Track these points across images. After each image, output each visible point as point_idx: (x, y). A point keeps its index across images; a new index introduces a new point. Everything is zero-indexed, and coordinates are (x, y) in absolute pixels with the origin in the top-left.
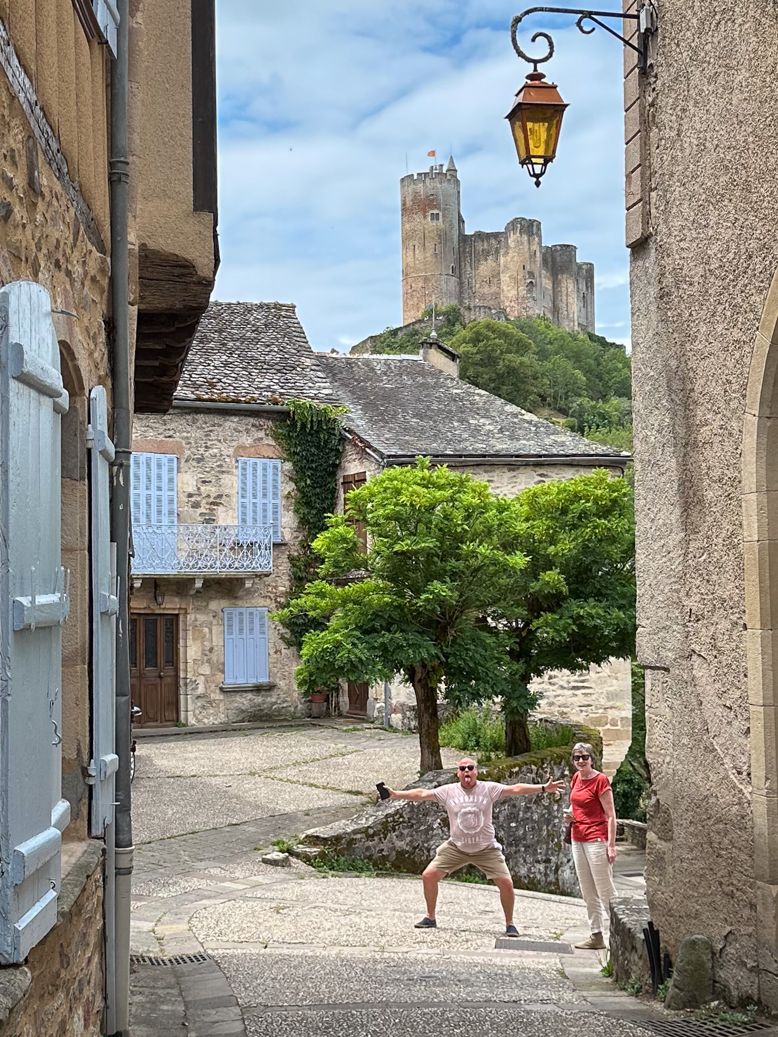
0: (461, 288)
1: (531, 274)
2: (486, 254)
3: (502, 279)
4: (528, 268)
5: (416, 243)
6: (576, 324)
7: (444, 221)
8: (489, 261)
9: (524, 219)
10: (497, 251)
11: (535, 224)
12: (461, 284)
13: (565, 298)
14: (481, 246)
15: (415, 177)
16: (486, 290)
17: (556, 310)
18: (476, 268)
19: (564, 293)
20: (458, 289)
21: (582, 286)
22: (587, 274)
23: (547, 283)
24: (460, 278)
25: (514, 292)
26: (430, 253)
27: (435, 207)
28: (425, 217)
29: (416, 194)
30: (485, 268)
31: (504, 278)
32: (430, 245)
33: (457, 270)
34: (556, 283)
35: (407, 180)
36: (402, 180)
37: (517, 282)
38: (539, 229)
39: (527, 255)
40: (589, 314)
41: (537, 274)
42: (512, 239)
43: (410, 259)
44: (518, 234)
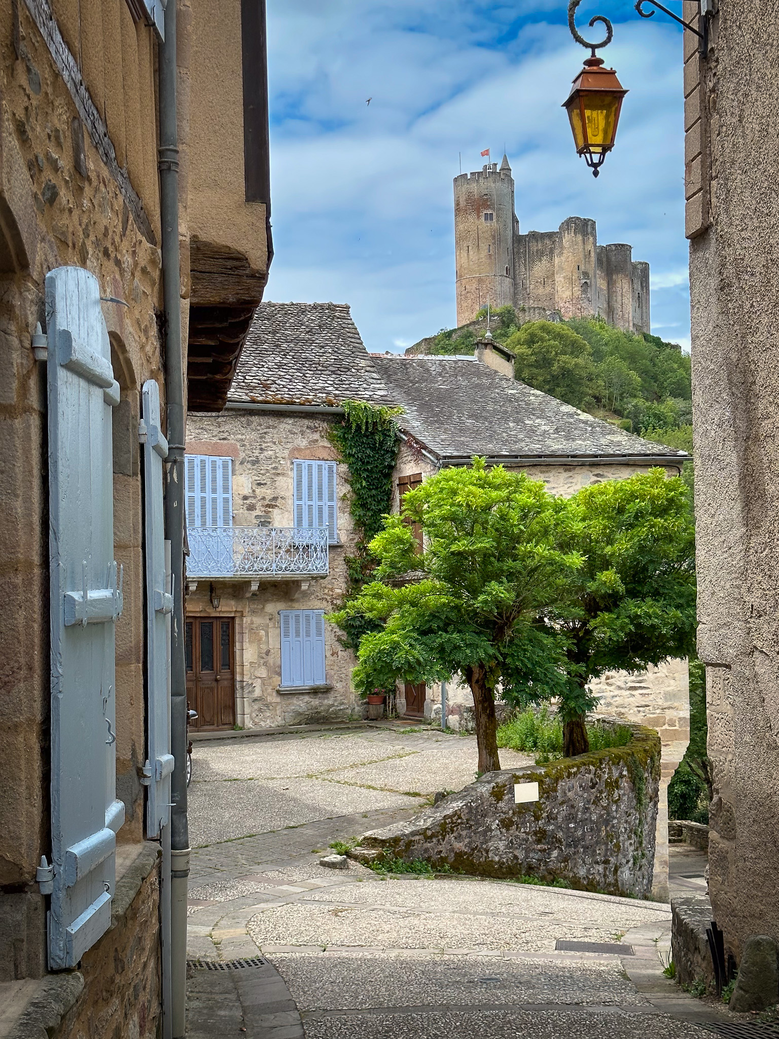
0: (515, 289)
1: (586, 274)
2: (540, 254)
3: (557, 280)
4: (582, 268)
5: (470, 244)
6: (631, 324)
7: (497, 221)
8: (544, 262)
9: (578, 218)
10: (552, 251)
11: (590, 223)
12: (515, 285)
13: (619, 298)
14: (535, 246)
15: (469, 177)
16: (541, 291)
17: (610, 310)
18: (531, 269)
19: (619, 293)
20: (512, 290)
21: (638, 286)
22: (642, 274)
23: (602, 284)
24: (514, 279)
25: (568, 293)
26: (484, 253)
27: (488, 207)
28: (479, 217)
29: (470, 195)
30: (540, 268)
31: (559, 278)
32: (484, 246)
33: (512, 271)
34: (610, 283)
35: (461, 179)
36: (456, 180)
37: (571, 282)
38: (594, 228)
39: (582, 256)
40: (644, 315)
41: (591, 274)
42: (567, 239)
43: (464, 260)
44: (573, 235)
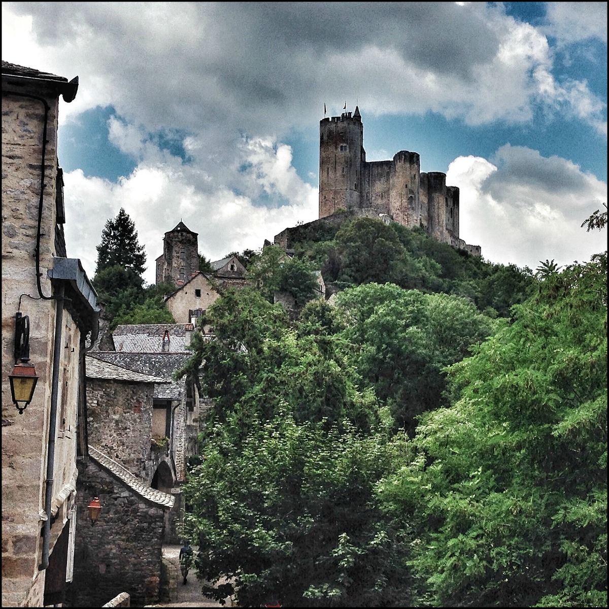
0: (361, 199)
1: (411, 192)
2: (380, 176)
3: (391, 194)
4: (409, 186)
5: (330, 166)
6: (445, 228)
7: (350, 151)
8: (382, 182)
9: (407, 152)
10: (388, 174)
11: (415, 155)
12: (361, 196)
13: (436, 210)
14: (376, 171)
15: (330, 119)
16: (379, 202)
17: (430, 218)
18: (373, 185)
19: (436, 207)
20: (358, 200)
21: (450, 203)
22: (454, 194)
23: (423, 199)
24: (361, 192)
25: (398, 204)
26: (339, 173)
27: (344, 141)
28: (336, 148)
29: (330, 132)
30: (379, 186)
31: (393, 193)
32: (339, 168)
33: (359, 187)
34: (430, 200)
35: (325, 122)
36: (321, 122)
37: (401, 195)
38: (418, 160)
39: (409, 178)
40: (455, 222)
41: (415, 191)
42: (399, 165)
43: (325, 178)
44: (403, 162)
